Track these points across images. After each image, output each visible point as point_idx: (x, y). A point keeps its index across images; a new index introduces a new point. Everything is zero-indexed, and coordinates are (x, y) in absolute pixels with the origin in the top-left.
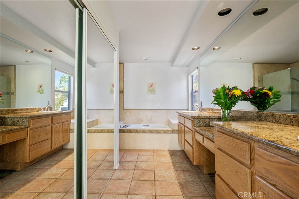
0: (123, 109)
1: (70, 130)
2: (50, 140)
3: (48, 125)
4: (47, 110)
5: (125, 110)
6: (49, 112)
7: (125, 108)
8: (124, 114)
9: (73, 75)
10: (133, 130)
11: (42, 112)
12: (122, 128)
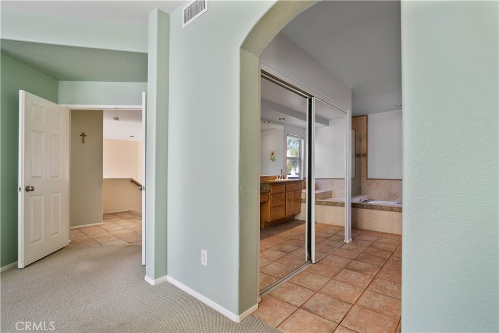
0: (366, 178)
1: (301, 199)
2: (284, 206)
3: (283, 193)
4: (281, 178)
5: (370, 180)
6: (283, 180)
7: (369, 177)
8: (367, 185)
9: (303, 138)
10: (376, 206)
11: (277, 180)
12: (361, 203)
